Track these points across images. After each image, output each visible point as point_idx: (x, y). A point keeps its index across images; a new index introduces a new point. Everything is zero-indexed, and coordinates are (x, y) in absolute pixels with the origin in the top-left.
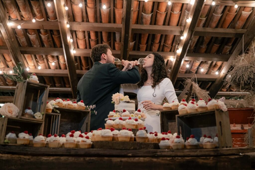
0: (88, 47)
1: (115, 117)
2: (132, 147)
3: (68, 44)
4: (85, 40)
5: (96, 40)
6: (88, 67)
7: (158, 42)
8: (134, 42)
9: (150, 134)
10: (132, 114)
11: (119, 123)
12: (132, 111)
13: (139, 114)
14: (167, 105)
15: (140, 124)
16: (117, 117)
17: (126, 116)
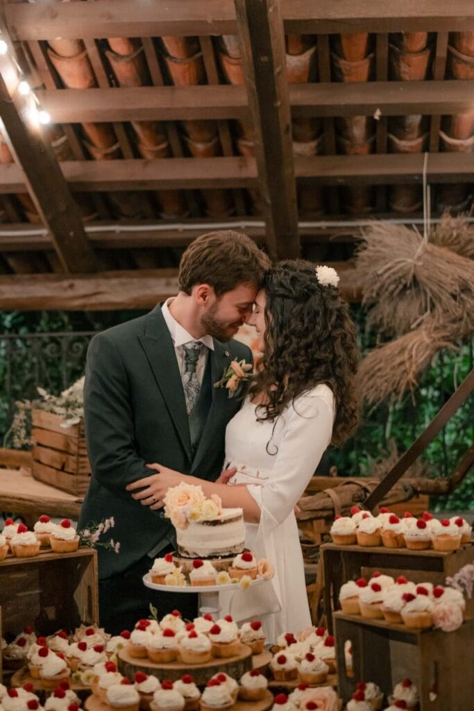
0: (103, 80)
3: (13, 100)
4: (88, 60)
5: (135, 55)
6: (114, 148)
7: (425, 46)
8: (310, 52)
9: (250, 678)
10: (223, 573)
11: (161, 647)
12: (231, 547)
13: (247, 569)
14: (344, 526)
15: (226, 643)
16: (177, 583)
17: (201, 583)
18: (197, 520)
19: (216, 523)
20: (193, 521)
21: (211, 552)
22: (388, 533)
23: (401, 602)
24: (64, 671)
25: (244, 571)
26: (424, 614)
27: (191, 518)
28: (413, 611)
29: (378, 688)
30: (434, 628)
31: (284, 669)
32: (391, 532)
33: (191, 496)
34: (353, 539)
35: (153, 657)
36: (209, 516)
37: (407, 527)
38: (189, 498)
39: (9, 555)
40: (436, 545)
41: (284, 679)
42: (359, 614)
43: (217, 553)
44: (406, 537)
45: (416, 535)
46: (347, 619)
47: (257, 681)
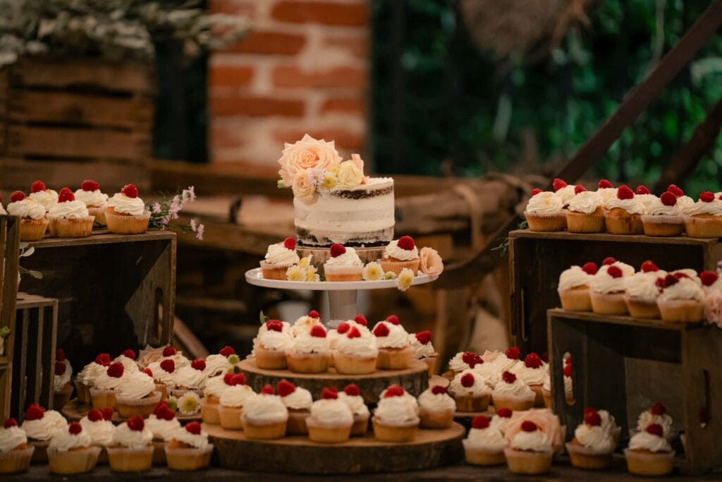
1: (293, 278)
2: (359, 467)
9: (433, 396)
10: (373, 265)
11: (310, 350)
12: (378, 232)
13: (406, 260)
14: (547, 203)
15: (397, 349)
16: (305, 278)
17: (343, 277)
18: (333, 190)
19: (358, 195)
20: (326, 191)
21: (351, 237)
22: (616, 212)
23: (656, 290)
24: (151, 394)
25: (403, 263)
26: (692, 303)
27: (323, 185)
28: (675, 299)
29: (613, 418)
30: (705, 324)
31: (471, 393)
32: (621, 211)
33: (321, 155)
34: (559, 222)
35: (296, 365)
36: (350, 184)
37: (645, 205)
38: (317, 159)
39: (48, 235)
40: (691, 230)
41: (470, 408)
42: (590, 310)
43: (358, 239)
44: (643, 218)
45: (661, 214)
46: (570, 317)
47: (442, 400)
